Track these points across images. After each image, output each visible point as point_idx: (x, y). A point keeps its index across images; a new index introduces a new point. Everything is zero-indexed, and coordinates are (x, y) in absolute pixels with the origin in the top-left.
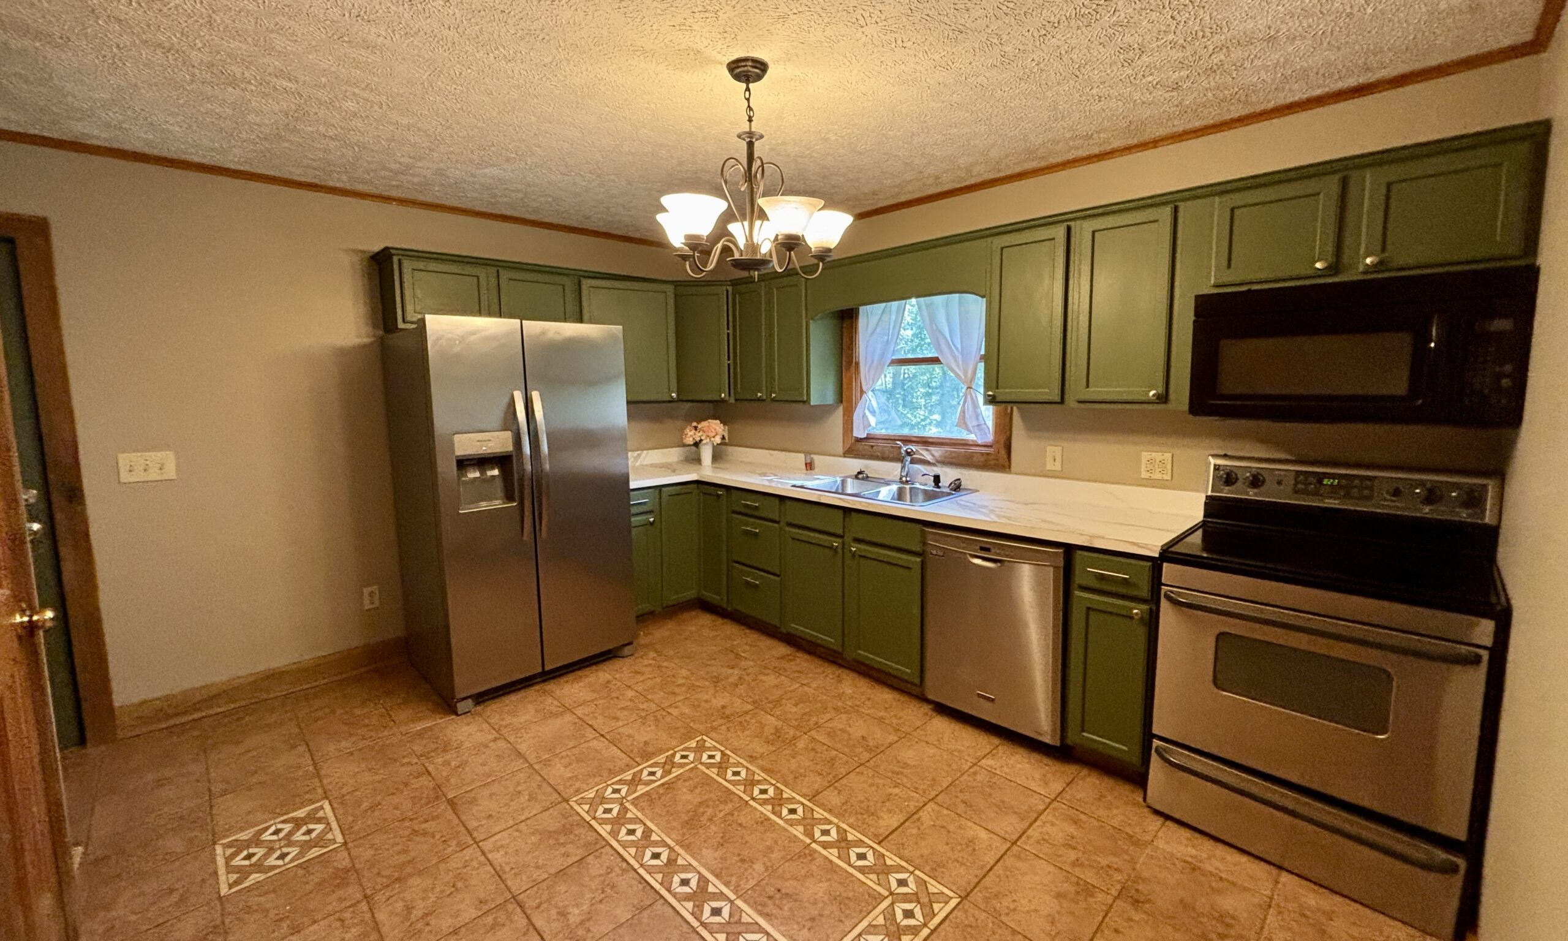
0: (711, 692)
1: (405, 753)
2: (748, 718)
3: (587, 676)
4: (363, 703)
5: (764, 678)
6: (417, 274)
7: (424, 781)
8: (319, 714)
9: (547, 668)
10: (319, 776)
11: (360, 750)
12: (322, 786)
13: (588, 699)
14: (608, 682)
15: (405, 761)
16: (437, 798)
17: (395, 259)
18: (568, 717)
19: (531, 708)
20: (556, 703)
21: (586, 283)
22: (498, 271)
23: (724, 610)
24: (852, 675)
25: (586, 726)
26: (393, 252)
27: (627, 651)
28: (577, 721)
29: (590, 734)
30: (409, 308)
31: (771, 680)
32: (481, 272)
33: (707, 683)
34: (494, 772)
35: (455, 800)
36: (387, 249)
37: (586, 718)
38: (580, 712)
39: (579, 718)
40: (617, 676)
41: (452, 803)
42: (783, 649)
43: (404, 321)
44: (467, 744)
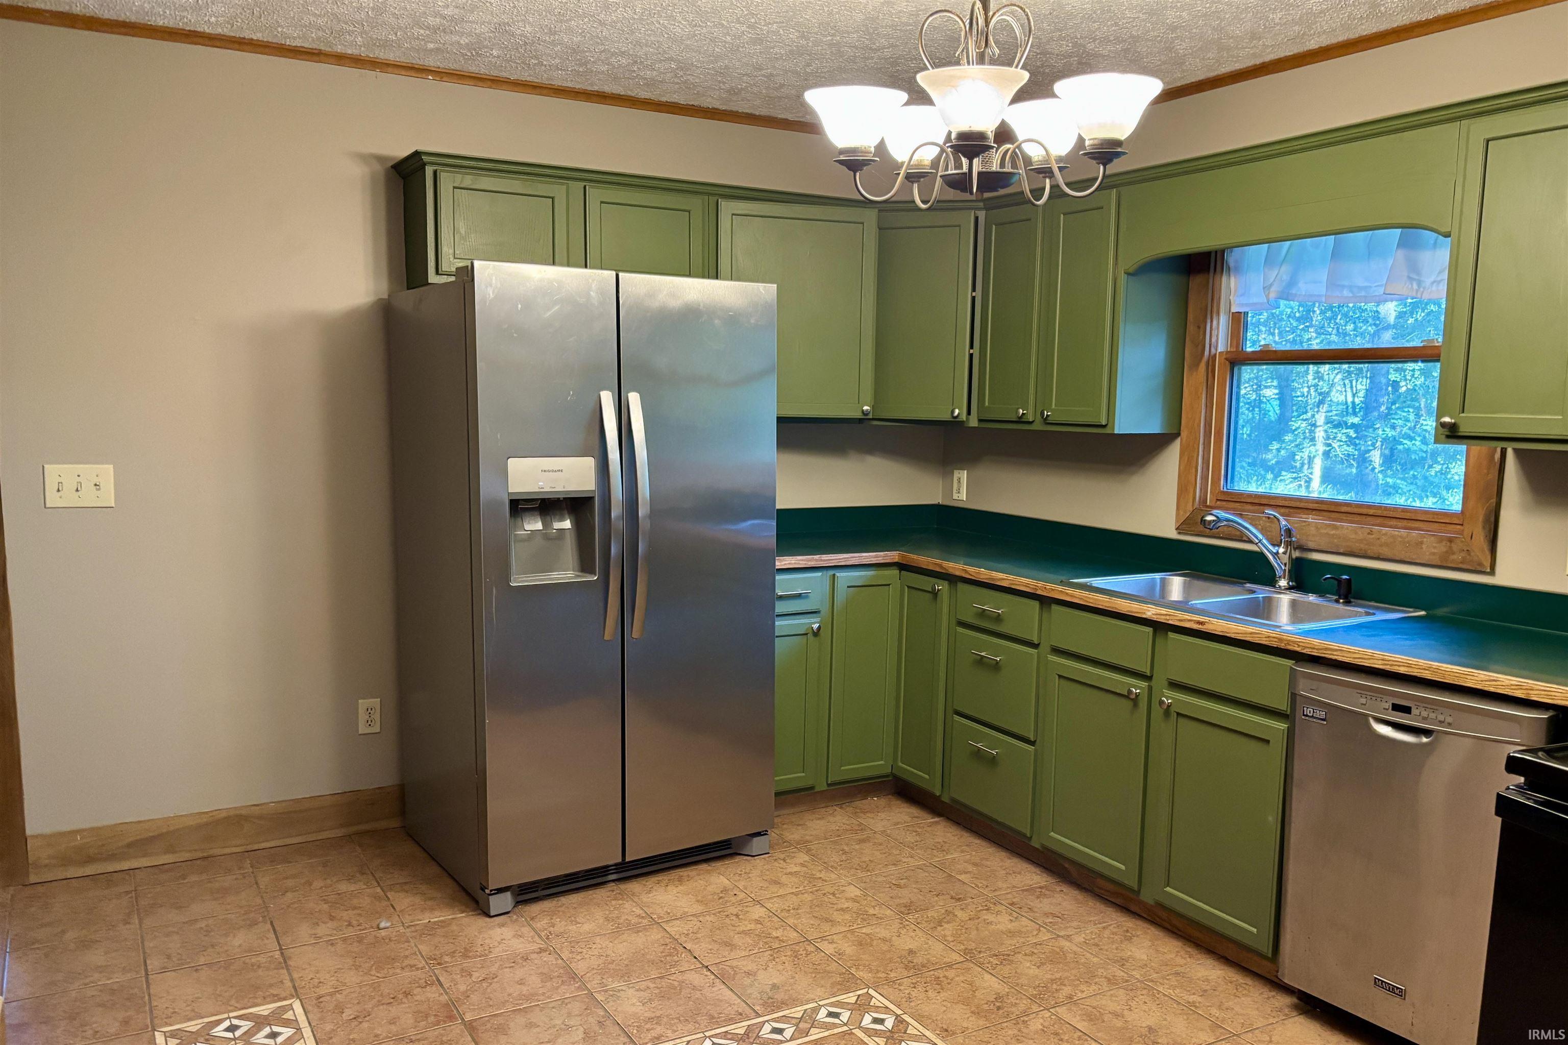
0: (896, 925)
1: (407, 953)
2: (951, 973)
3: (689, 878)
4: (350, 879)
5: (990, 917)
6: (461, 194)
7: (432, 993)
8: (290, 883)
9: (627, 860)
10: (287, 967)
11: (345, 940)
12: (292, 980)
13: (691, 911)
14: (725, 890)
15: (407, 962)
16: (451, 1018)
17: (429, 170)
18: (655, 935)
19: (599, 914)
20: (638, 911)
21: (727, 207)
22: (585, 187)
23: (937, 799)
24: (1153, 931)
25: (681, 949)
26: (425, 158)
27: (757, 844)
28: (668, 941)
29: (686, 963)
30: (446, 250)
31: (1002, 921)
32: (558, 190)
33: (888, 912)
34: (537, 994)
35: (474, 1024)
36: (417, 154)
37: (682, 939)
38: (674, 928)
39: (671, 937)
40: (741, 885)
41: (471, 1028)
42: (1033, 877)
43: (437, 273)
44: (497, 952)
